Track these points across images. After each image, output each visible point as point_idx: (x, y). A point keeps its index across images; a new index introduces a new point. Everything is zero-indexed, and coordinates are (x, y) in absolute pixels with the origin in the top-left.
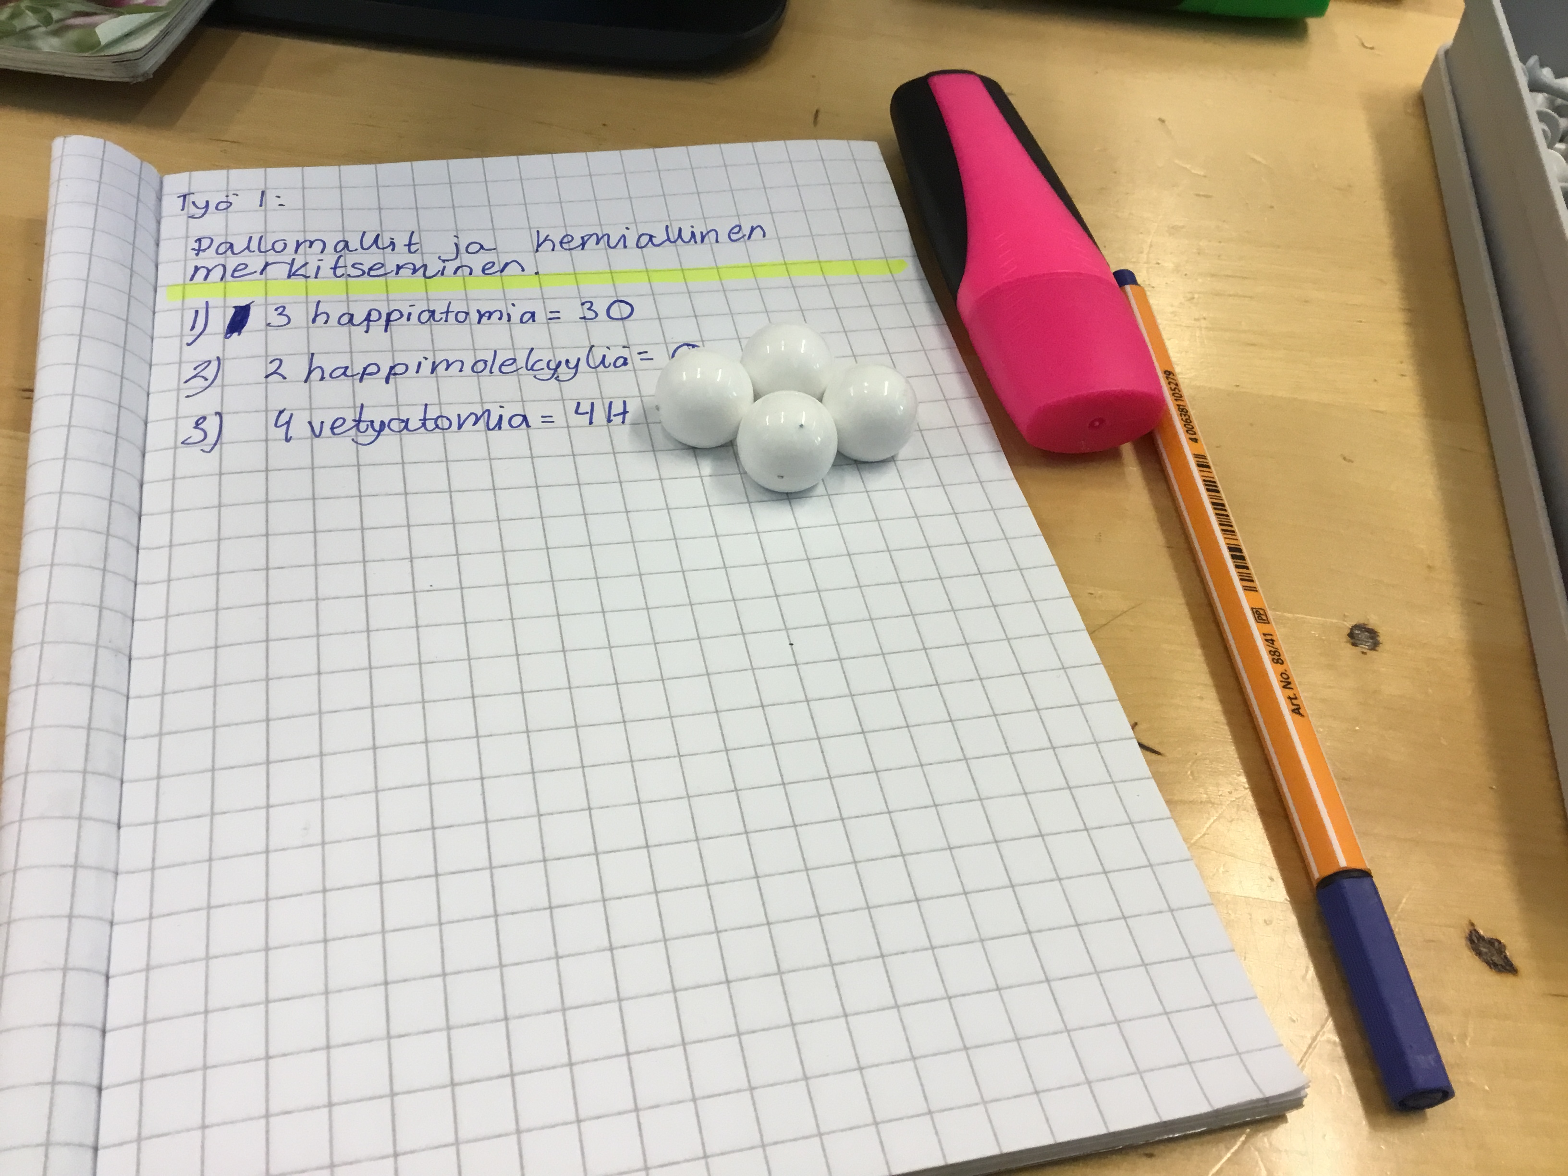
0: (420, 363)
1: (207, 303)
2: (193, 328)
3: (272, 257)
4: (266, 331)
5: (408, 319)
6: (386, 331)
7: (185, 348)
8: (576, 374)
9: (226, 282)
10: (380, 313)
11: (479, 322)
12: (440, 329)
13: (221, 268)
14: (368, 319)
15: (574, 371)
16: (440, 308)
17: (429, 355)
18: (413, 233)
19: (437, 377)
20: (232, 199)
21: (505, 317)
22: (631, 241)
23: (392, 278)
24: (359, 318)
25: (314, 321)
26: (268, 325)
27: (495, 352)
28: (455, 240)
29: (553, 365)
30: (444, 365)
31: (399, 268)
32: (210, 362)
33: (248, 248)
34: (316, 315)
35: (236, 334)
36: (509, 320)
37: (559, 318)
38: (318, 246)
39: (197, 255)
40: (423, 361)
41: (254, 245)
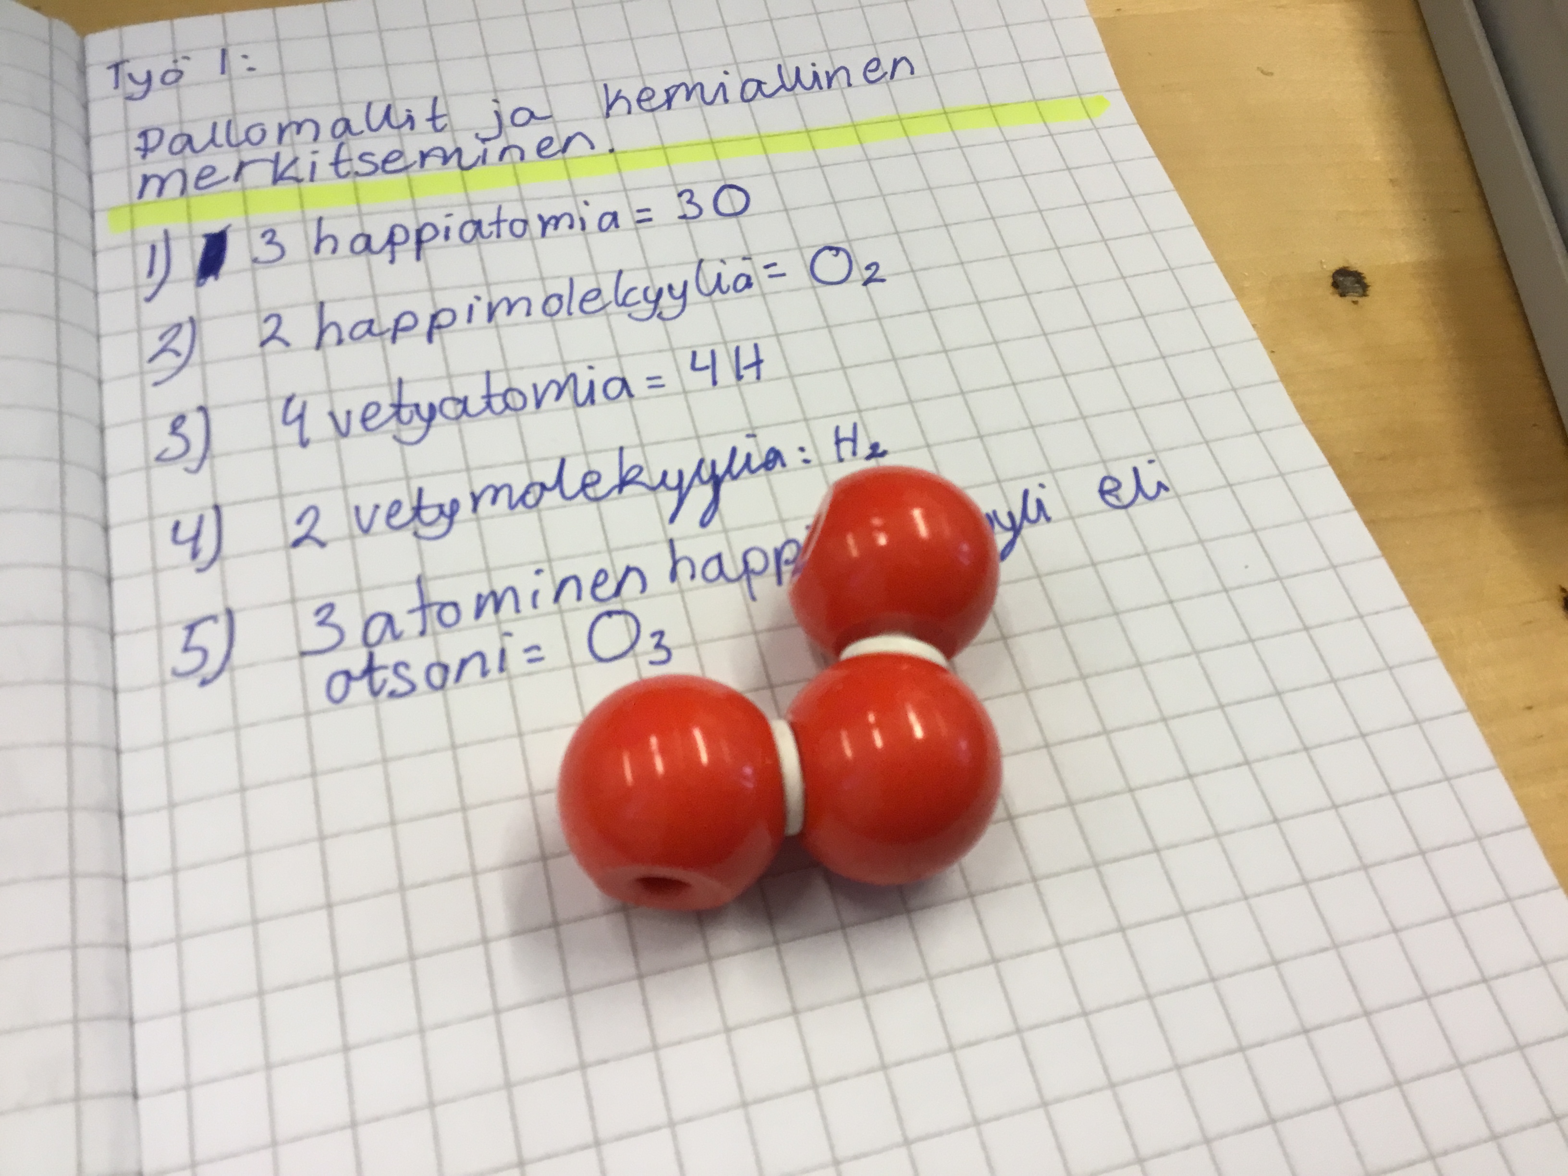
0: (471, 307)
1: (166, 232)
2: (151, 273)
3: (248, 153)
4: (253, 270)
5: (447, 237)
6: (418, 258)
7: (144, 305)
8: (684, 305)
9: (188, 197)
10: (407, 232)
11: (543, 234)
12: (491, 249)
13: (178, 177)
14: (391, 241)
15: (681, 301)
16: (487, 216)
17: (482, 292)
18: (435, 99)
19: (497, 326)
20: (182, 65)
21: (578, 224)
22: (733, 93)
23: (416, 174)
24: (378, 242)
25: (317, 250)
26: (255, 260)
27: (571, 280)
28: (495, 106)
29: (652, 296)
30: (504, 306)
31: (424, 156)
32: (179, 326)
33: (213, 141)
34: (320, 241)
35: (211, 279)
36: (583, 228)
37: (650, 220)
38: (309, 129)
39: (144, 157)
40: (474, 302)
41: (221, 138)
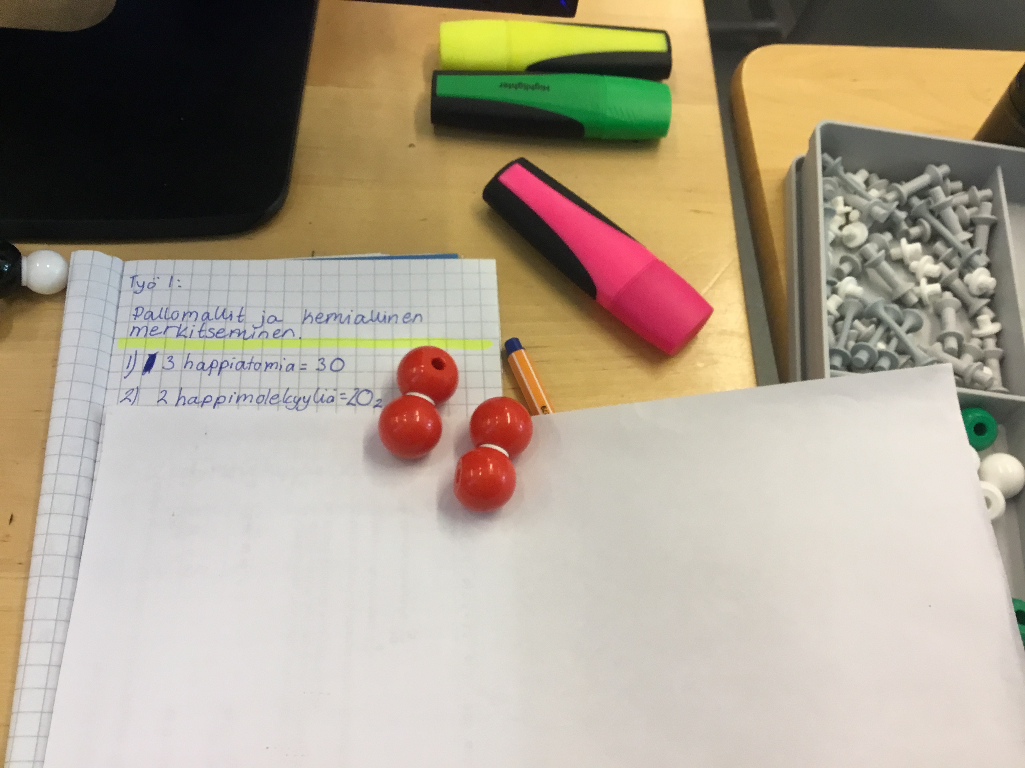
0: (232, 396)
1: (136, 351)
2: (128, 367)
3: (171, 323)
4: (162, 371)
5: (231, 367)
6: (219, 374)
7: (123, 379)
8: (307, 406)
9: (147, 338)
10: (218, 363)
11: (265, 370)
12: (245, 374)
13: (145, 329)
14: (211, 366)
15: (306, 404)
16: (247, 360)
17: (237, 391)
18: (242, 308)
19: (238, 405)
20: (156, 281)
21: (279, 367)
22: (352, 320)
23: (228, 340)
24: (207, 366)
25: (185, 367)
26: (163, 368)
27: (270, 390)
28: (263, 313)
29: (296, 400)
30: (243, 397)
31: (232, 332)
32: (133, 389)
33: (160, 316)
34: (187, 363)
35: (147, 372)
36: (280, 369)
37: (305, 369)
38: (194, 315)
39: (135, 319)
40: (233, 394)
41: (163, 316)
